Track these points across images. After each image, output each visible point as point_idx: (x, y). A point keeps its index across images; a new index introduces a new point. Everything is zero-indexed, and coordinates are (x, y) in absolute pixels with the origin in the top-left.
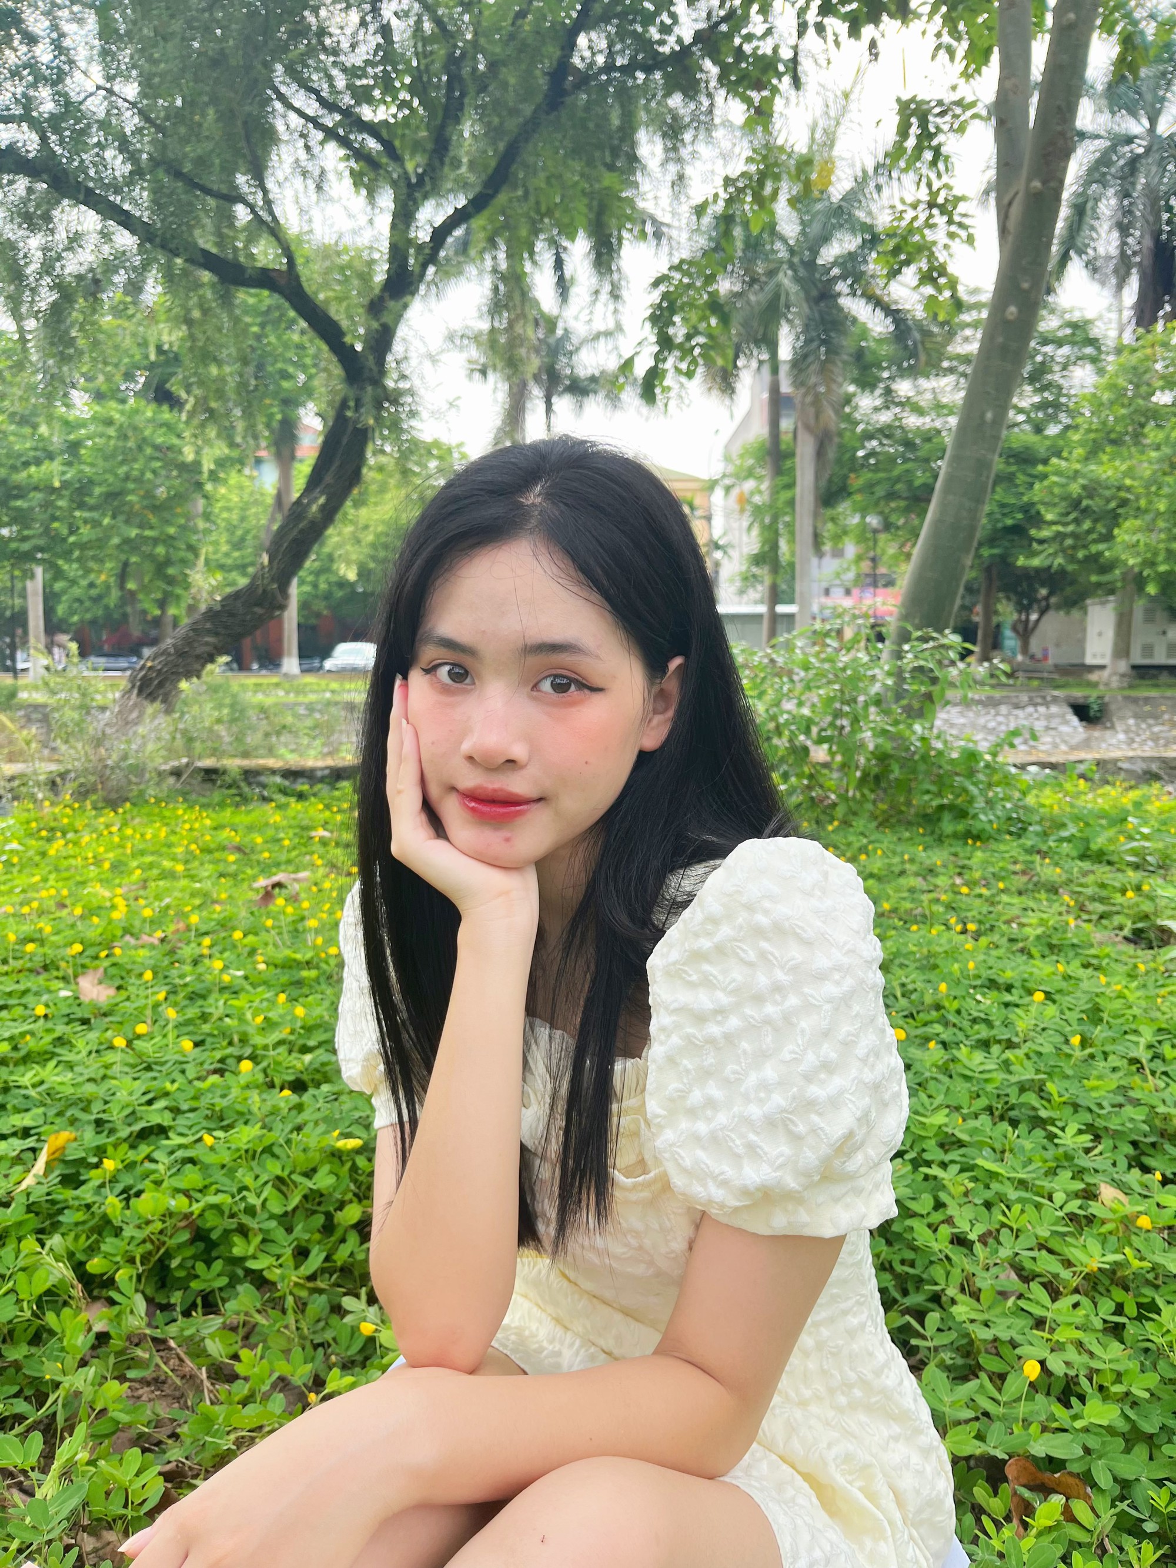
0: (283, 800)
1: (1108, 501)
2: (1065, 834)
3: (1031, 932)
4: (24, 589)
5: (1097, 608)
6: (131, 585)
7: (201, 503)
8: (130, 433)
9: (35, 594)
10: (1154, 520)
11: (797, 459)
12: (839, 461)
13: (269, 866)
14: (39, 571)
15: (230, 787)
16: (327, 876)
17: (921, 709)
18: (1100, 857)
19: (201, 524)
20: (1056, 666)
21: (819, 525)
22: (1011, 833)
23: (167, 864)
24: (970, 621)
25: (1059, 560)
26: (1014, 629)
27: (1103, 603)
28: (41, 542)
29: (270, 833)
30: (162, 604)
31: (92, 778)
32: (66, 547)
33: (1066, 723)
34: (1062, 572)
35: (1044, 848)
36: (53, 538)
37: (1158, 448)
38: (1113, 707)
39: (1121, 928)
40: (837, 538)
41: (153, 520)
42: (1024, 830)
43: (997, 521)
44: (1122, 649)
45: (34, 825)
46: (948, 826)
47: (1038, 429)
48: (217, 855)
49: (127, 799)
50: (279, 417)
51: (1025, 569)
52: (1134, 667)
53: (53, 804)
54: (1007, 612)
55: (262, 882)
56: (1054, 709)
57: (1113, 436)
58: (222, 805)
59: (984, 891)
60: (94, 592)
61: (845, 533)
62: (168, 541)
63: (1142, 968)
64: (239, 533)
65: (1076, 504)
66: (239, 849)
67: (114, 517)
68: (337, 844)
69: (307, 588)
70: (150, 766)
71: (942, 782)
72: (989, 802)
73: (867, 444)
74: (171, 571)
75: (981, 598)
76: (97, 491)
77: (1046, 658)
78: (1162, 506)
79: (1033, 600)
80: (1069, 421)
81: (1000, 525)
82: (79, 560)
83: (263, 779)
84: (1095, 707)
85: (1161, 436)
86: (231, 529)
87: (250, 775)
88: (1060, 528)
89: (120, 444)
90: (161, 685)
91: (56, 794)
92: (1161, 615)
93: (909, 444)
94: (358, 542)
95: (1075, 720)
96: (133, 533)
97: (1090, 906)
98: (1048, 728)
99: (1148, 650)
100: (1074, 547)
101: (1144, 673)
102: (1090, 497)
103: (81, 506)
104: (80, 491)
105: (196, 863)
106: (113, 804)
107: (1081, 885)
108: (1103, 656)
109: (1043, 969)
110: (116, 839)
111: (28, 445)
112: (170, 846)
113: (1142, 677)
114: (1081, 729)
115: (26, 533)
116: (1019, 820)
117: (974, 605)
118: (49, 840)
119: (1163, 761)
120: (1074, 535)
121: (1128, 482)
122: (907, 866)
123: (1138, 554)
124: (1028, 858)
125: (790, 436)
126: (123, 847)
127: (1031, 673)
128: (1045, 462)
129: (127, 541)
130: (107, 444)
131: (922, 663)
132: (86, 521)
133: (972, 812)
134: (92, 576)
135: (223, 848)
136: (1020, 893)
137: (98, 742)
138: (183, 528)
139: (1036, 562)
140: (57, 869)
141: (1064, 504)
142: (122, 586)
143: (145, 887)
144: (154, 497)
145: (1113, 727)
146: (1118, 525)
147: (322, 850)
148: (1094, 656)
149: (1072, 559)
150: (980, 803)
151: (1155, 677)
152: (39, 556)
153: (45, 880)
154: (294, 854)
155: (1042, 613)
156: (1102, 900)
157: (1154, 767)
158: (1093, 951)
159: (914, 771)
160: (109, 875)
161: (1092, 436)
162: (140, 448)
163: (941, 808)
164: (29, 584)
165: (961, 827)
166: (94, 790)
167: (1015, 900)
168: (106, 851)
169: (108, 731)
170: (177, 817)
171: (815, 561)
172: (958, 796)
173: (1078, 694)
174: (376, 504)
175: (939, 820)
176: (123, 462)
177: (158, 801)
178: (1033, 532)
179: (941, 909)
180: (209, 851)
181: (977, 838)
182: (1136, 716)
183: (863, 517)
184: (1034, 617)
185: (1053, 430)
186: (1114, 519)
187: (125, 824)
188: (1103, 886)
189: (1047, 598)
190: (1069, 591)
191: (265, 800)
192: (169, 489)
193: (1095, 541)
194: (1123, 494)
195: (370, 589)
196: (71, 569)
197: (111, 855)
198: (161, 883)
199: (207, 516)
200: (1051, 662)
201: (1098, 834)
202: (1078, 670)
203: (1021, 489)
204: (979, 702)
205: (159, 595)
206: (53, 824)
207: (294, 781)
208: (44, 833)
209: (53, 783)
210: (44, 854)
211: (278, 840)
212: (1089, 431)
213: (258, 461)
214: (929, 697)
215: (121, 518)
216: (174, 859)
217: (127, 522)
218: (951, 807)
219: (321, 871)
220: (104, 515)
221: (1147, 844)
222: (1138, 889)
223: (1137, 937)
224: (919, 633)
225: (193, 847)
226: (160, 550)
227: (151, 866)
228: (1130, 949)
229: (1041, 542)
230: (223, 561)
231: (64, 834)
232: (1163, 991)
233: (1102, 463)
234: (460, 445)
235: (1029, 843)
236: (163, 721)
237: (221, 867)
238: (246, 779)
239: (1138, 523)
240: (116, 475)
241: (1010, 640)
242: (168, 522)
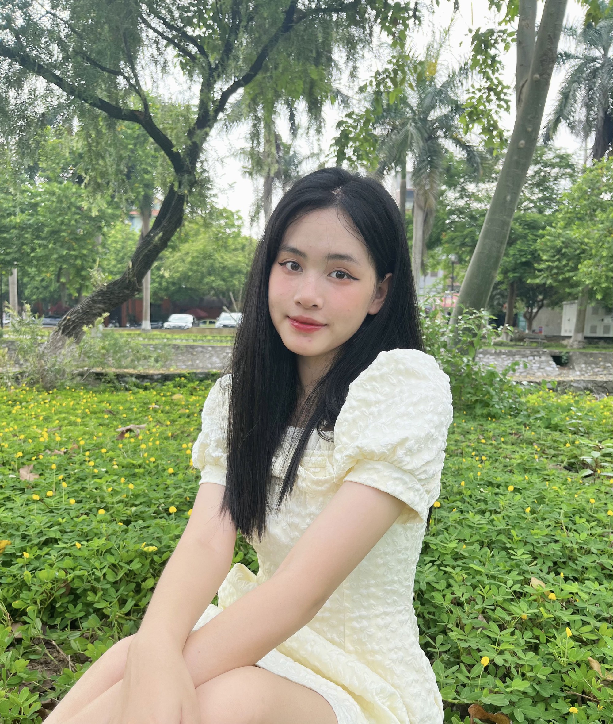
0: (136, 390)
1: (576, 250)
2: (538, 416)
3: (515, 462)
4: (8, 281)
5: (568, 306)
6: (63, 280)
7: (101, 237)
8: (64, 200)
9: (13, 283)
10: (599, 261)
11: (414, 224)
12: (435, 225)
13: (126, 421)
14: (15, 271)
15: (109, 382)
16: (155, 426)
17: (467, 350)
18: (556, 428)
19: (100, 249)
20: (545, 336)
21: (425, 259)
22: (511, 415)
23: (72, 418)
24: (501, 311)
25: (549, 281)
26: (525, 316)
27: (571, 304)
28: (16, 256)
29: (128, 405)
30: (79, 291)
31: (37, 376)
32: (30, 259)
33: (550, 365)
34: (551, 287)
35: (527, 423)
36: (22, 254)
37: (602, 223)
38: (574, 358)
39: (563, 462)
40: (434, 266)
41: (76, 246)
42: (518, 413)
43: (518, 259)
44: (580, 328)
45: (5, 398)
46: (479, 411)
47: (541, 211)
48: (99, 415)
49: (55, 387)
50: (143, 193)
51: (531, 285)
52: (586, 338)
53: (16, 388)
54: (521, 308)
55: (121, 429)
56: (543, 358)
57: (579, 215)
58: (104, 391)
59: (494, 442)
60: (44, 284)
61: (438, 263)
62: (83, 257)
63: (570, 480)
64: (121, 254)
65: (559, 251)
66: (110, 412)
67: (55, 244)
68: (162, 412)
69: (156, 285)
70: (68, 370)
71: (477, 388)
72: (501, 400)
73: (450, 217)
74: (83, 273)
75: (508, 300)
76: (46, 230)
77: (541, 332)
78: (604, 254)
79: (535, 301)
80: (557, 207)
81: (519, 261)
82: (36, 266)
83: (126, 379)
84: (565, 358)
85: (604, 216)
86: (117, 252)
87: (119, 377)
88: (550, 264)
89: (59, 205)
90: (74, 328)
91: (18, 384)
92: (601, 311)
93: (473, 218)
94: (183, 261)
95: (554, 364)
96: (65, 252)
97: (548, 451)
98: (539, 368)
99: (594, 329)
100: (557, 274)
101: (591, 341)
102: (566, 247)
103: (38, 237)
104: (38, 229)
105: (88, 418)
106: (47, 389)
107: (545, 441)
108: (570, 331)
109: (518, 478)
110: (47, 405)
111: (10, 205)
112: (75, 409)
113: (590, 343)
114: (557, 369)
115: (8, 250)
116: (516, 409)
117: (504, 303)
118: (13, 406)
119: (594, 382)
120: (557, 267)
121: (586, 240)
122: (456, 429)
123: (591, 278)
124: (518, 427)
125: (411, 211)
126: (51, 410)
127: (532, 339)
128: (544, 228)
129: (61, 257)
130: (51, 205)
131: (468, 326)
132: (40, 246)
133: (491, 403)
134: (43, 275)
135: (102, 411)
136: (513, 444)
137: (40, 357)
138: (91, 251)
139: (537, 281)
140: (15, 420)
141: (552, 251)
142: (58, 281)
143: (60, 429)
144: (76, 234)
145: (573, 368)
146: (580, 263)
147: (154, 414)
148: (566, 331)
149: (556, 280)
150: (496, 399)
151: (597, 343)
152: (16, 263)
153: (8, 424)
154: (139, 415)
155: (540, 308)
156: (555, 449)
157: (590, 386)
158: (546, 472)
159: (462, 382)
160: (42, 423)
161: (568, 215)
162: (69, 208)
163: (476, 401)
164: (10, 278)
165: (485, 411)
166: (38, 382)
167: (509, 447)
168: (41, 411)
169: (46, 351)
170: (80, 397)
171: (422, 278)
172: (485, 395)
173: (556, 351)
174: (193, 241)
175: (475, 408)
176: (59, 215)
177: (71, 388)
178: (536, 265)
179: (470, 450)
180: (95, 413)
181: (493, 417)
182: (586, 363)
183: (448, 256)
184: (535, 310)
185: (548, 212)
186: (578, 259)
187: (53, 399)
188: (555, 441)
189: (542, 301)
190: (554, 298)
191: (127, 390)
192: (84, 230)
193: (569, 271)
194: (583, 247)
195: (189, 286)
196: (32, 270)
197: (44, 413)
198: (69, 427)
199: (104, 245)
200: (543, 334)
201: (555, 416)
202: (557, 339)
203: (531, 243)
204: (504, 354)
205: (78, 286)
206: (15, 398)
207: (142, 381)
208: (10, 402)
209: (17, 378)
210: (10, 413)
211: (132, 409)
212: (567, 212)
213: (132, 218)
214: (472, 343)
215: (59, 244)
216: (77, 416)
217: (62, 246)
218: (481, 401)
219: (153, 424)
220: (49, 242)
221: (580, 421)
222: (573, 443)
223: (570, 467)
224: (467, 310)
225: (87, 410)
226: (79, 262)
227: (64, 419)
228: (566, 472)
229: (540, 271)
230: (112, 269)
231: (21, 404)
232: (579, 491)
233: (573, 230)
234: (238, 212)
235: (520, 420)
236: (75, 347)
237: (100, 421)
238: (117, 379)
239: (591, 262)
240: (56, 222)
241: (523, 322)
242: (83, 247)
